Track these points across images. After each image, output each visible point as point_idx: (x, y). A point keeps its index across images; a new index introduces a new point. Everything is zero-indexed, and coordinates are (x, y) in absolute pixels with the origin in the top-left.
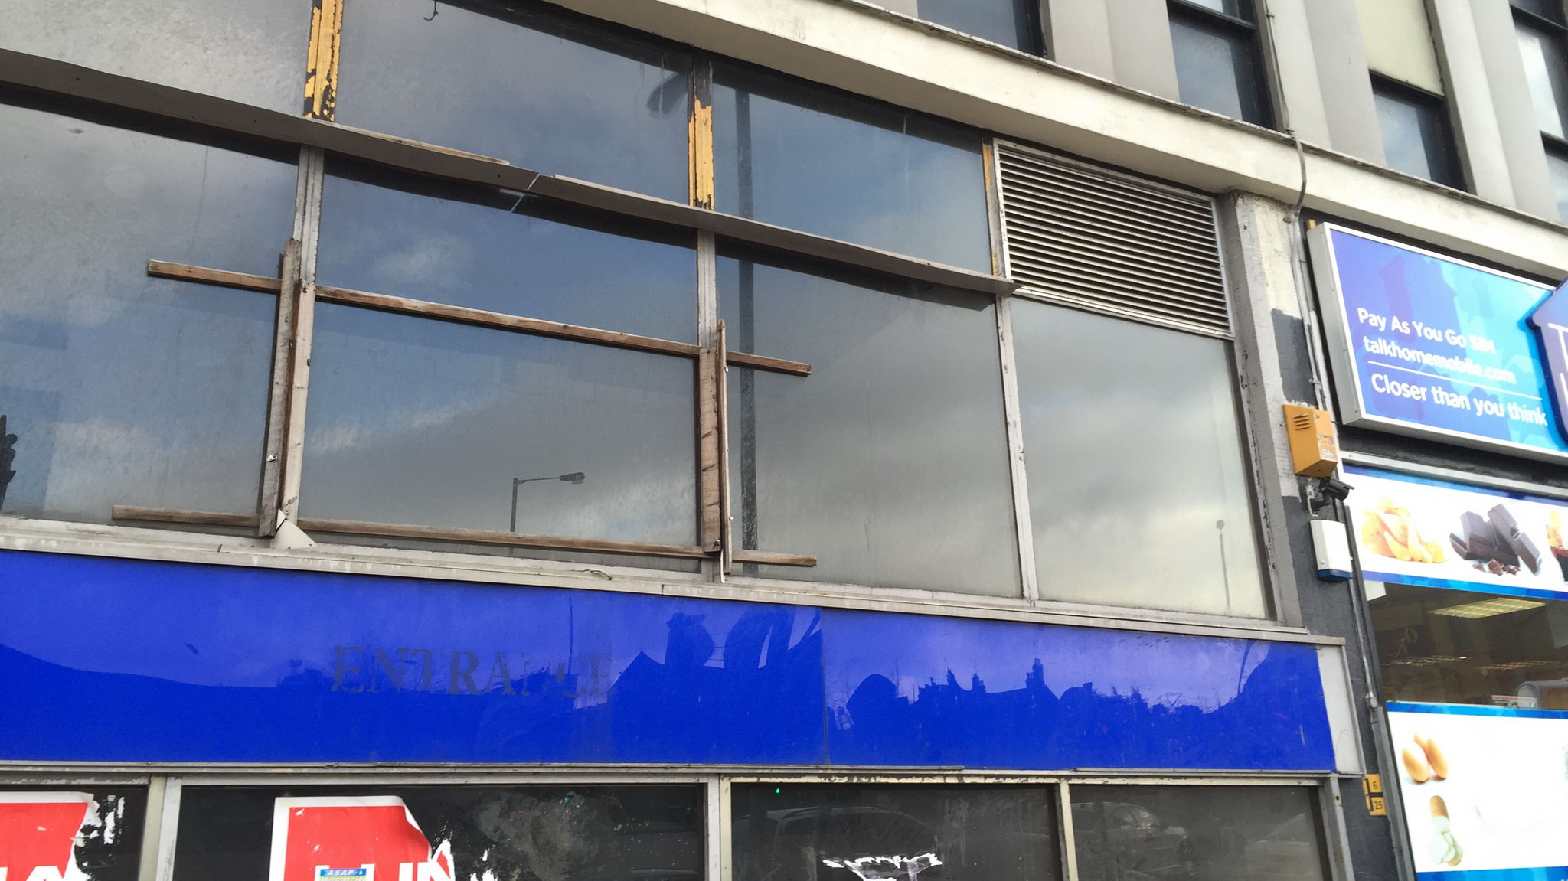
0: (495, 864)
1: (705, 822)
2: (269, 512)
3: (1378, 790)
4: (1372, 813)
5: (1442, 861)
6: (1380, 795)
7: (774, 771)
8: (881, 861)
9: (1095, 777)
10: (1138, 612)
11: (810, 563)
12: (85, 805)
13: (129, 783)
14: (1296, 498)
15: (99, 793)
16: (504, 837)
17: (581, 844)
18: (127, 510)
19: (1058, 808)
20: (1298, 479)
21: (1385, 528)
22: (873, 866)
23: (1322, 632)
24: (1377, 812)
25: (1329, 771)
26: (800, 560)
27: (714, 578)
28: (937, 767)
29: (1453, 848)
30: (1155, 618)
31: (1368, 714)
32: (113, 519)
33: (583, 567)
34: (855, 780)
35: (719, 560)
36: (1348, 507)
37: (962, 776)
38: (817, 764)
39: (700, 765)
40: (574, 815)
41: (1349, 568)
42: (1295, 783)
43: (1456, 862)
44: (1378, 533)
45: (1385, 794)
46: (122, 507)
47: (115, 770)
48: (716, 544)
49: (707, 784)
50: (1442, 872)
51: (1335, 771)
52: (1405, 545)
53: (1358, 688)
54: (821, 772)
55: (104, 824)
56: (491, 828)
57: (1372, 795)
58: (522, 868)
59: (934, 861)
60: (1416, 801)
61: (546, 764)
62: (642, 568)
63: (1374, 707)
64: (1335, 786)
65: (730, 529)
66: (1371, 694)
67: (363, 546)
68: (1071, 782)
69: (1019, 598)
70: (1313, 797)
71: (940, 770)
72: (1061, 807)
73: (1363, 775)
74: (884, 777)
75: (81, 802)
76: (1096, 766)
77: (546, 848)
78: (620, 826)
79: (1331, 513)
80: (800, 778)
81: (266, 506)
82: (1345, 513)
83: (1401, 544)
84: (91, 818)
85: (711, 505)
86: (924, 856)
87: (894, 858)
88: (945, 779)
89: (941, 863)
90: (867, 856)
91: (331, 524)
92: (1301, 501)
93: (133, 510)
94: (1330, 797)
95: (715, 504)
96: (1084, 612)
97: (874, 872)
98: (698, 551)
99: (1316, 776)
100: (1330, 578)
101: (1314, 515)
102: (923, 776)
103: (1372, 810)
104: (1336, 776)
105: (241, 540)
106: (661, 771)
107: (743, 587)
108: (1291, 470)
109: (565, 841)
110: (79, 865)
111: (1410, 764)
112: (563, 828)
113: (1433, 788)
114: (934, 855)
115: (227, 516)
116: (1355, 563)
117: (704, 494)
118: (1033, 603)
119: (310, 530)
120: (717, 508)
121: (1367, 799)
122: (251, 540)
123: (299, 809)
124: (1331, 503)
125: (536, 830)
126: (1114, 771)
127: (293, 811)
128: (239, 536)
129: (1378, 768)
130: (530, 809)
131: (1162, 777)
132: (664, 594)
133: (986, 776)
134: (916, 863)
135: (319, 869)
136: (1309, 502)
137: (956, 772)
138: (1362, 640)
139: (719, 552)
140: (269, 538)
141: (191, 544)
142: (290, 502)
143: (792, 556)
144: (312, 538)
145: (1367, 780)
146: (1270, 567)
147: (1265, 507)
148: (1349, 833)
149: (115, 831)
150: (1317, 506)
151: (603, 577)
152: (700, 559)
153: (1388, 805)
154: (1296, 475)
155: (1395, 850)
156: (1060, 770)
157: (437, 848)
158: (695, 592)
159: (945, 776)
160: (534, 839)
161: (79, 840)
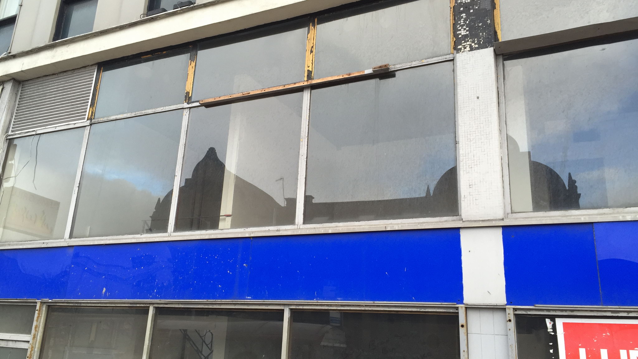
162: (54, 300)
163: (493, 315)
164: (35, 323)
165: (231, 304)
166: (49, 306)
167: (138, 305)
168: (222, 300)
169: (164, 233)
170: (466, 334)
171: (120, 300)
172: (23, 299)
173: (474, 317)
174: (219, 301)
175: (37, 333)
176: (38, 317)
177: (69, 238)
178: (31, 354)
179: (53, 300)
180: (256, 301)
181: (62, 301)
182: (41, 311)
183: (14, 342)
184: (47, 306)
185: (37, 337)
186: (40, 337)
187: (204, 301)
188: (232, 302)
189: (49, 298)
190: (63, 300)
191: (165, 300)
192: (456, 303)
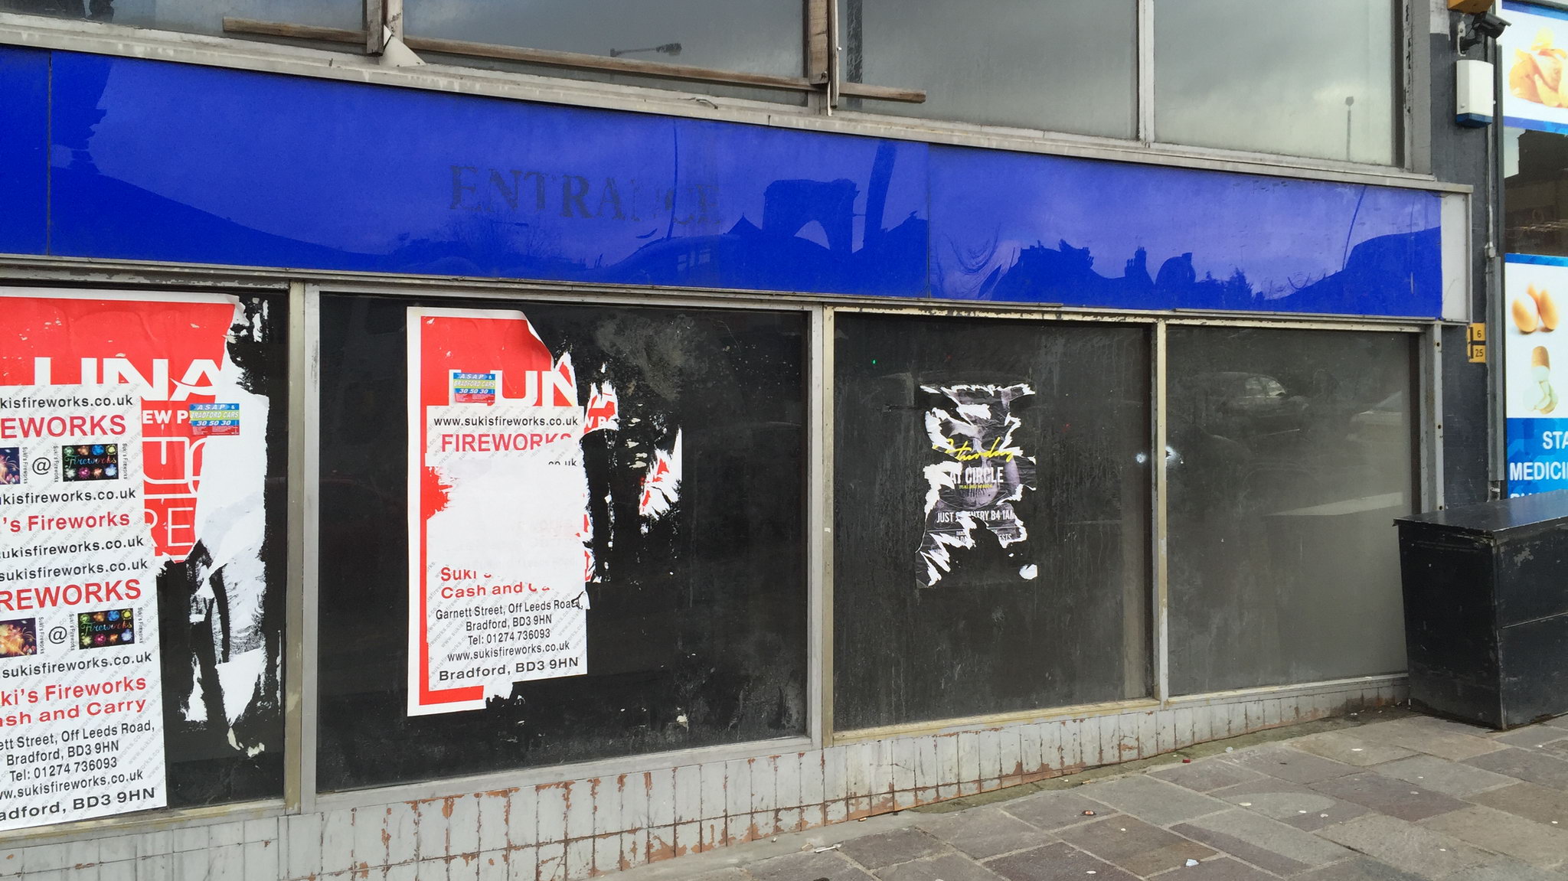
0: (612, 376)
1: (809, 346)
2: (374, 27)
3: (1482, 339)
4: (1471, 361)
5: (1535, 409)
6: (1483, 343)
7: (876, 302)
8: (976, 389)
9: (1193, 318)
10: (1258, 155)
11: (918, 99)
12: (233, 306)
13: (271, 287)
14: (1446, 35)
15: (245, 295)
16: (619, 352)
17: (692, 362)
18: (236, 22)
19: (1153, 347)
20: (1451, 15)
21: (1536, 70)
22: (969, 393)
23: (1450, 180)
24: (1476, 360)
25: (1434, 318)
26: (908, 95)
27: (821, 111)
28: (1037, 304)
29: (1549, 397)
30: (1275, 161)
31: (1484, 264)
32: (225, 31)
33: (689, 96)
34: (955, 314)
35: (827, 93)
36: (1501, 47)
37: (1061, 313)
38: (918, 296)
39: (805, 293)
40: (685, 336)
41: (1489, 112)
42: (1397, 329)
43: (1549, 410)
44: (1528, 76)
45: (1487, 343)
46: (231, 18)
47: (256, 274)
48: (823, 76)
49: (811, 312)
50: (1533, 419)
51: (1440, 319)
52: (1555, 89)
53: (1478, 235)
54: (922, 304)
55: (252, 323)
56: (607, 344)
57: (1474, 343)
58: (638, 381)
59: (1027, 390)
60: (1518, 351)
61: (657, 287)
62: (748, 99)
63: (1491, 256)
64: (1437, 334)
65: (837, 60)
66: (1491, 244)
67: (470, 67)
68: (1167, 322)
69: (1132, 139)
70: (1413, 344)
71: (1039, 306)
72: (1156, 345)
73: (1467, 323)
74: (983, 312)
75: (229, 303)
76: (1196, 308)
77: (660, 364)
78: (728, 348)
79: (1481, 54)
80: (901, 309)
81: (371, 22)
82: (1496, 53)
83: (1550, 88)
84: (239, 318)
85: (819, 34)
86: (1018, 386)
87: (989, 386)
88: (1043, 315)
89: (1034, 393)
90: (963, 384)
91: (435, 43)
92: (1449, 39)
93: (243, 23)
94: (1430, 344)
95: (823, 33)
96: (1201, 154)
97: (968, 398)
98: (804, 83)
99: (1419, 322)
100: (1469, 123)
101: (1461, 55)
102: (1022, 312)
103: (1472, 357)
104: (1441, 323)
105: (350, 57)
106: (767, 297)
107: (850, 120)
108: (1444, 4)
109: (677, 359)
110: (234, 360)
111: (1519, 314)
112: (674, 347)
113: (1539, 339)
114: (1027, 385)
115: (335, 31)
116: (1498, 107)
117: (812, 22)
118: (1147, 145)
119: (419, 49)
120: (825, 37)
121: (1469, 347)
122: (360, 57)
123: (429, 318)
124: (1483, 41)
125: (649, 348)
126: (1213, 312)
127: (424, 319)
128: (350, 53)
129: (1485, 318)
130: (643, 328)
131: (1261, 320)
132: (770, 125)
133: (1084, 314)
134: (1010, 392)
135: (451, 372)
136: (1458, 41)
137: (1055, 309)
138: (1491, 189)
139: (826, 85)
140: (377, 55)
141: (303, 58)
142: (394, 18)
143: (901, 91)
144: (419, 56)
145: (1472, 329)
146: (1405, 111)
147: (1409, 46)
148: (1444, 378)
149: (262, 330)
150: (1466, 45)
151: (709, 106)
152: (807, 92)
153: (1488, 353)
154: (1448, 10)
155: (1489, 396)
156: (1159, 310)
157: (559, 359)
158: (801, 123)
159: (1043, 312)
160: (648, 355)
161: (230, 337)
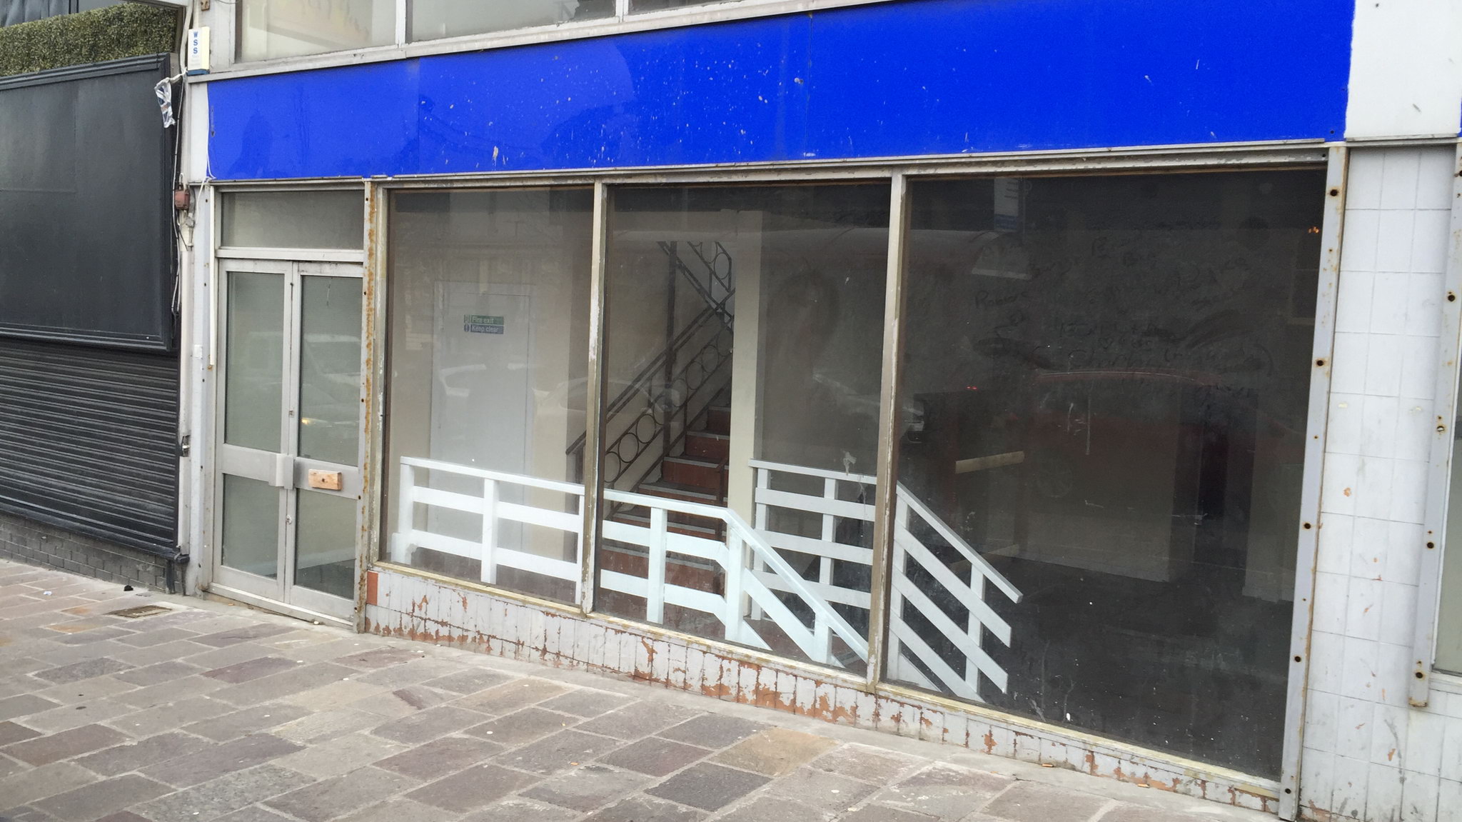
162: (398, 177)
163: (1420, 164)
164: (367, 226)
165: (770, 170)
166: (389, 190)
167: (570, 182)
168: (750, 164)
169: (608, 17)
170: (1340, 211)
171: (531, 171)
172: (336, 177)
173: (1365, 169)
174: (743, 165)
175: (374, 246)
176: (371, 214)
177: (406, 42)
178: (369, 288)
179: (396, 176)
180: (826, 161)
181: (414, 177)
182: (375, 200)
183: (334, 265)
184: (386, 191)
185: (376, 254)
186: (382, 252)
187: (711, 166)
188: (771, 167)
189: (386, 174)
190: (416, 176)
191: (626, 168)
192: (1322, 140)
